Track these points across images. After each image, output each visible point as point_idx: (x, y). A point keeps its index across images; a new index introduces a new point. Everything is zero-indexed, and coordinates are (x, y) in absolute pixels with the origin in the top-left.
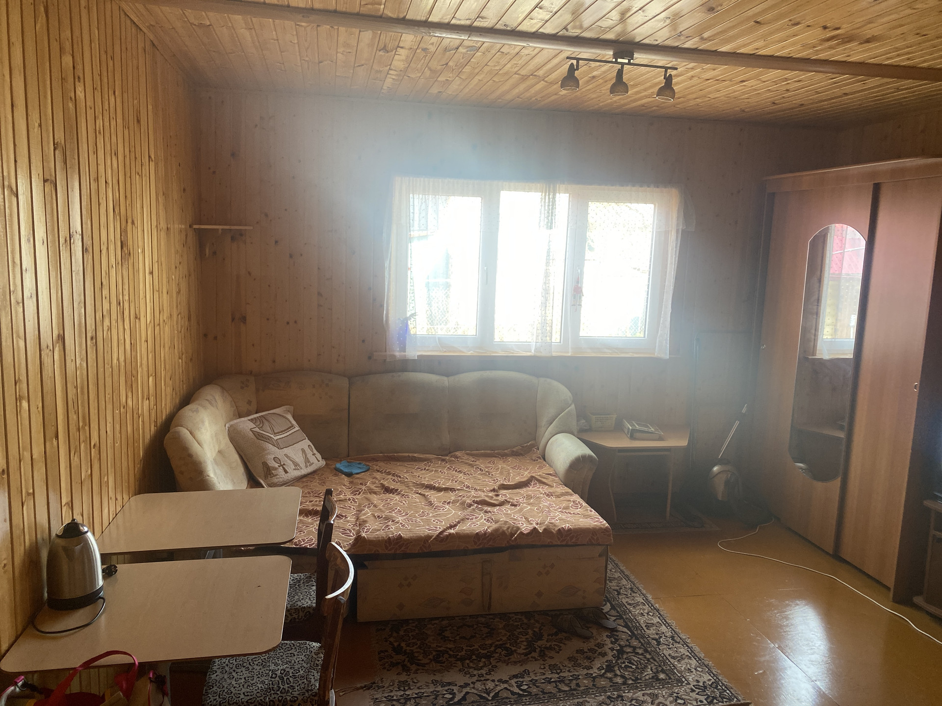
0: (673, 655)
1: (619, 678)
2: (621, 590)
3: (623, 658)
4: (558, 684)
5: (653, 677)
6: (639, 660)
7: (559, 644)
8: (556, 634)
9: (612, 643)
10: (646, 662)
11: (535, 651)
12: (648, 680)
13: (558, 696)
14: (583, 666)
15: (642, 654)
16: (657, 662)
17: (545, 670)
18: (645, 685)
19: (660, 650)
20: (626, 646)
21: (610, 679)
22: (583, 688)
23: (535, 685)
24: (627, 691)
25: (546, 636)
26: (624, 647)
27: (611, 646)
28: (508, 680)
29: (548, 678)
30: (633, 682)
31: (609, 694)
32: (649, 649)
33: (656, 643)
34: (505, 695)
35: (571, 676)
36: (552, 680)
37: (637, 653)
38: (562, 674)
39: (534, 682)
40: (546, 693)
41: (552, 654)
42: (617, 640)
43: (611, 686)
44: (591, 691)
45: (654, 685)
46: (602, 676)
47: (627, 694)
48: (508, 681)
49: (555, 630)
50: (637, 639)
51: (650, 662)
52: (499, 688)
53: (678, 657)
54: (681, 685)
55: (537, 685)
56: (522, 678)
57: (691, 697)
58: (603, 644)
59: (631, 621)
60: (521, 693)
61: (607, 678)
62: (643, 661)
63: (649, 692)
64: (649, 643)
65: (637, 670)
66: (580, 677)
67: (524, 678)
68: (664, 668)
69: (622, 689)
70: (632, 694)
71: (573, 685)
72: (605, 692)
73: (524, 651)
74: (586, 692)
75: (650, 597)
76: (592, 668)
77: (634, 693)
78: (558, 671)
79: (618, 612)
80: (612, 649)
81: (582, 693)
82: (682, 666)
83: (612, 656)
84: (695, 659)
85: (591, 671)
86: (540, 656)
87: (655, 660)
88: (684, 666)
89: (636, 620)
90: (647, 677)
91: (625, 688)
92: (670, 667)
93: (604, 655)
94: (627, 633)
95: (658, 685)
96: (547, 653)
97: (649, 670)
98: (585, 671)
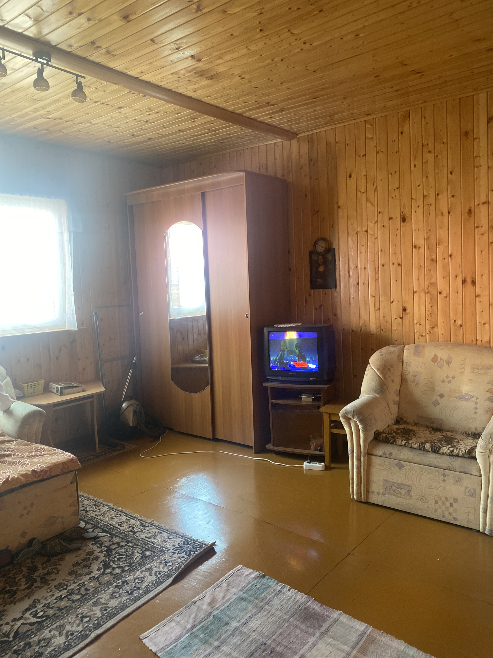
0: (148, 536)
1: (117, 569)
2: (87, 509)
3: (113, 555)
4: (69, 597)
5: (142, 557)
6: (125, 550)
7: (55, 567)
8: (49, 561)
9: (98, 547)
10: (131, 549)
11: (37, 582)
12: (139, 561)
13: (74, 606)
14: (83, 574)
15: (126, 545)
16: (140, 546)
17: (52, 591)
18: (139, 565)
19: (137, 536)
20: (111, 545)
21: (111, 573)
22: (92, 590)
23: (50, 608)
24: (128, 576)
25: (40, 566)
26: (110, 546)
27: (99, 550)
28: (22, 615)
29: (59, 597)
30: (129, 568)
31: (115, 584)
32: (129, 540)
33: (132, 534)
34: (25, 629)
35: (78, 586)
36: (63, 596)
37: (122, 546)
38: (69, 588)
39: (47, 606)
40: (62, 609)
41: (53, 576)
42: (101, 544)
43: (114, 578)
44: (99, 589)
45: (145, 562)
46: (103, 574)
47: (129, 578)
48: (22, 617)
49: (46, 558)
50: (116, 536)
51: (134, 548)
52: (16, 627)
53: (152, 536)
54: (164, 553)
55: (51, 606)
56: (34, 608)
57: (175, 558)
58: (93, 551)
59: (106, 526)
60: (39, 620)
61: (107, 573)
62: (128, 550)
63: (144, 568)
64: (127, 536)
65: (128, 558)
66: (85, 583)
67: (36, 607)
68: (147, 547)
69: (123, 576)
70: (132, 576)
71: (83, 591)
72: (111, 584)
73: (26, 586)
74: (96, 591)
75: (111, 505)
76: (92, 572)
77: (134, 575)
78: (65, 587)
79: (92, 524)
80: (102, 552)
81: (93, 594)
82: (158, 540)
83: (104, 556)
84: (165, 532)
85: (92, 575)
86: (42, 583)
87: (137, 545)
88: (160, 540)
89: (109, 524)
90: (138, 559)
91: (125, 574)
92: (150, 544)
93: (97, 558)
94: (107, 536)
95: (148, 561)
96: (48, 578)
97: (136, 554)
98: (88, 577)
